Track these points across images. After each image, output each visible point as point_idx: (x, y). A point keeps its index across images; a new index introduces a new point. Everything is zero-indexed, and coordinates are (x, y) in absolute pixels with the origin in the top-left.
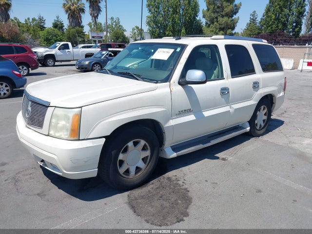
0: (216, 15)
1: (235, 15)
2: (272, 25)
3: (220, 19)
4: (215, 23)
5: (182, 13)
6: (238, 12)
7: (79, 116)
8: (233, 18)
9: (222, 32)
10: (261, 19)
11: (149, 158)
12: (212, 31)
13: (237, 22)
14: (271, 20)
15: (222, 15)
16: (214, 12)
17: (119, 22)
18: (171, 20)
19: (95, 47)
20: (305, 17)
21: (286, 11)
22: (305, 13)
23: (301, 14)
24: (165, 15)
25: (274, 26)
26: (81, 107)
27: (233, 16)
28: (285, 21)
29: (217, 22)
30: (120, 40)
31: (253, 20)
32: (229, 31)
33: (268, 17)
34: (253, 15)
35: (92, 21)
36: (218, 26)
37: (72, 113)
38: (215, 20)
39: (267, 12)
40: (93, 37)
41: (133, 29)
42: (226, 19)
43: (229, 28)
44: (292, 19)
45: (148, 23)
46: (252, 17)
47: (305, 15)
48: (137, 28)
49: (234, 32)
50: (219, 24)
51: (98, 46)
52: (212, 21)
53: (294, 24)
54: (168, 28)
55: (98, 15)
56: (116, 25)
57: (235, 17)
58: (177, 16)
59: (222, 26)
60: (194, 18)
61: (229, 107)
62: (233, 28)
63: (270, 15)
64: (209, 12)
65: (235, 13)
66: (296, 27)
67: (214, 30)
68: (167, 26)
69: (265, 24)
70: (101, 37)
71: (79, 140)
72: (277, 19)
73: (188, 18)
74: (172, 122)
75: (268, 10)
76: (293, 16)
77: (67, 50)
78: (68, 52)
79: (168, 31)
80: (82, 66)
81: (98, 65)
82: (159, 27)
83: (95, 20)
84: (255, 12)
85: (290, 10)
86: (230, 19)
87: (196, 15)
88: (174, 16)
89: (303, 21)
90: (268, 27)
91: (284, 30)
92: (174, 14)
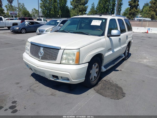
0: (77, 4)
1: (86, 4)
2: (102, 10)
3: (79, 6)
4: (77, 8)
5: (59, 2)
6: (87, 3)
7: (79, 53)
8: (86, 6)
9: (80, 13)
10: (97, 7)
11: (98, 72)
12: (76, 12)
13: (87, 8)
14: (101, 7)
15: (80, 4)
16: (76, 3)
17: (24, 6)
18: (53, 6)
19: (16, 20)
20: (116, 7)
21: (108, 3)
22: (116, 5)
23: (114, 5)
24: (50, 3)
25: (103, 10)
26: (79, 49)
27: (85, 5)
28: (107, 8)
29: (78, 7)
30: (27, 16)
31: (93, 7)
32: (84, 12)
33: (100, 6)
34: (93, 5)
35: (7, 5)
36: (79, 10)
37: (76, 52)
38: (77, 6)
39: (99, 4)
40: (11, 14)
41: (33, 10)
42: (82, 6)
43: (84, 11)
44: (110, 7)
45: (41, 7)
46: (92, 6)
47: (116, 6)
48: (35, 9)
49: (86, 13)
50: (79, 9)
51: (17, 19)
52: (75, 7)
53: (112, 10)
54: (52, 10)
55: (12, 1)
56: (22, 7)
57: (86, 5)
58: (56, 3)
59: (81, 10)
60: (65, 5)
61: (120, 47)
62: (86, 11)
63: (101, 5)
64: (74, 2)
65: (86, 3)
66: (112, 11)
67: (77, 11)
68: (51, 9)
69: (98, 9)
70: (16, 14)
71: (79, 64)
72: (104, 7)
73: (62, 5)
74: (107, 55)
75: (100, 3)
76: (111, 6)
77: (1, 21)
78: (2, 22)
79: (52, 11)
80: (15, 30)
81: (24, 30)
82: (47, 9)
83: (11, 4)
84: (94, 3)
85: (109, 3)
86: (84, 6)
87: (66, 3)
88: (55, 3)
89: (115, 8)
90: (100, 11)
91: (107, 12)
92: (54, 2)
